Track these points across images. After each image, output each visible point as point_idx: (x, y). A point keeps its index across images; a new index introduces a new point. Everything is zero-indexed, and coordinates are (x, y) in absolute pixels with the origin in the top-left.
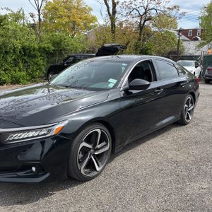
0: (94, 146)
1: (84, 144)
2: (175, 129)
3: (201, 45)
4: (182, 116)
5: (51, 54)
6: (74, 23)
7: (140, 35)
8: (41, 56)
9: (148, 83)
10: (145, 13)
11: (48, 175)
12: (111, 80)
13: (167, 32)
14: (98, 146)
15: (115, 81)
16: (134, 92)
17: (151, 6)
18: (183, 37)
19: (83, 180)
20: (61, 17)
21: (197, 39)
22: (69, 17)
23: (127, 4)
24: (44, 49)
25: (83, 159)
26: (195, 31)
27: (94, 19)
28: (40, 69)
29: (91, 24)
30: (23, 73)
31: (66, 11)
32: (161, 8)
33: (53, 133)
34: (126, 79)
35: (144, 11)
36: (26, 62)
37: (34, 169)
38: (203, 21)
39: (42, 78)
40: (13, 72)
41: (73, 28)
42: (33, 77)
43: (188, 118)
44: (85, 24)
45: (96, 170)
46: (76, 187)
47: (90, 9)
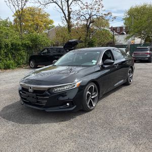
0: (92, 93)
1: (88, 92)
2: (124, 87)
3: (128, 38)
4: (127, 80)
5: (30, 47)
6: (37, 25)
7: (87, 33)
8: (23, 49)
9: (113, 61)
10: (90, 18)
11: (75, 106)
12: (93, 61)
13: (104, 30)
14: (93, 94)
15: (96, 61)
16: (106, 66)
17: (93, 14)
18: (115, 33)
19: (88, 110)
20: (27, 21)
21: (123, 34)
22: (33, 21)
23: (77, 12)
24: (25, 44)
25: (88, 100)
26: (121, 28)
27: (51, 22)
28: (23, 59)
29: (50, 25)
30: (12, 61)
31: (30, 16)
32: (99, 14)
33: (76, 86)
34: (101, 60)
35: (89, 16)
36: (13, 54)
37: (68, 104)
38: (126, 21)
39: (24, 64)
40: (5, 61)
41: (37, 28)
42: (18, 64)
43: (130, 81)
44: (45, 26)
45: (93, 106)
46: (85, 114)
47: (48, 15)
